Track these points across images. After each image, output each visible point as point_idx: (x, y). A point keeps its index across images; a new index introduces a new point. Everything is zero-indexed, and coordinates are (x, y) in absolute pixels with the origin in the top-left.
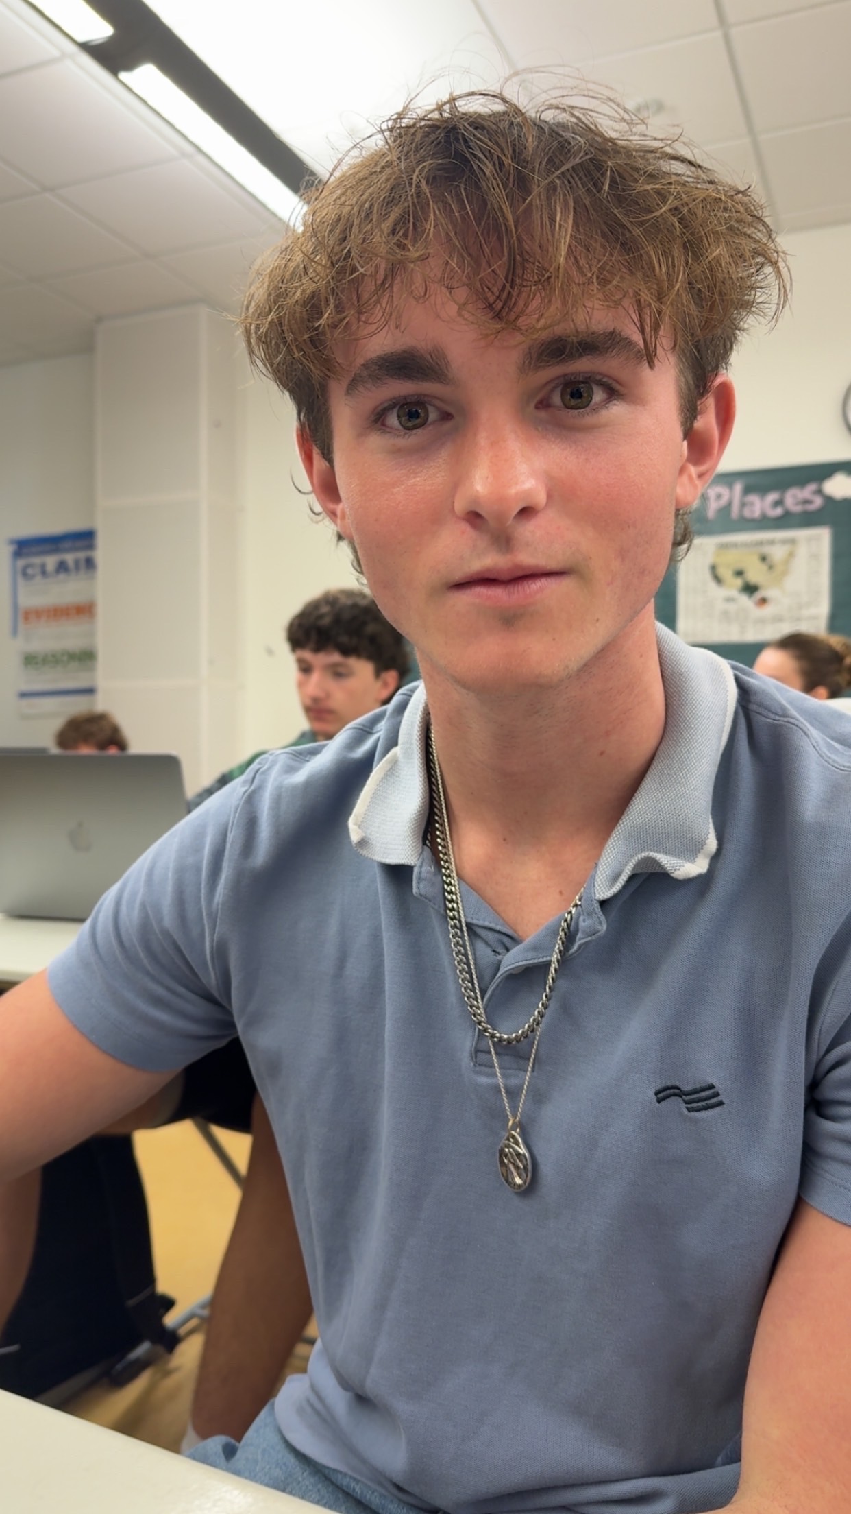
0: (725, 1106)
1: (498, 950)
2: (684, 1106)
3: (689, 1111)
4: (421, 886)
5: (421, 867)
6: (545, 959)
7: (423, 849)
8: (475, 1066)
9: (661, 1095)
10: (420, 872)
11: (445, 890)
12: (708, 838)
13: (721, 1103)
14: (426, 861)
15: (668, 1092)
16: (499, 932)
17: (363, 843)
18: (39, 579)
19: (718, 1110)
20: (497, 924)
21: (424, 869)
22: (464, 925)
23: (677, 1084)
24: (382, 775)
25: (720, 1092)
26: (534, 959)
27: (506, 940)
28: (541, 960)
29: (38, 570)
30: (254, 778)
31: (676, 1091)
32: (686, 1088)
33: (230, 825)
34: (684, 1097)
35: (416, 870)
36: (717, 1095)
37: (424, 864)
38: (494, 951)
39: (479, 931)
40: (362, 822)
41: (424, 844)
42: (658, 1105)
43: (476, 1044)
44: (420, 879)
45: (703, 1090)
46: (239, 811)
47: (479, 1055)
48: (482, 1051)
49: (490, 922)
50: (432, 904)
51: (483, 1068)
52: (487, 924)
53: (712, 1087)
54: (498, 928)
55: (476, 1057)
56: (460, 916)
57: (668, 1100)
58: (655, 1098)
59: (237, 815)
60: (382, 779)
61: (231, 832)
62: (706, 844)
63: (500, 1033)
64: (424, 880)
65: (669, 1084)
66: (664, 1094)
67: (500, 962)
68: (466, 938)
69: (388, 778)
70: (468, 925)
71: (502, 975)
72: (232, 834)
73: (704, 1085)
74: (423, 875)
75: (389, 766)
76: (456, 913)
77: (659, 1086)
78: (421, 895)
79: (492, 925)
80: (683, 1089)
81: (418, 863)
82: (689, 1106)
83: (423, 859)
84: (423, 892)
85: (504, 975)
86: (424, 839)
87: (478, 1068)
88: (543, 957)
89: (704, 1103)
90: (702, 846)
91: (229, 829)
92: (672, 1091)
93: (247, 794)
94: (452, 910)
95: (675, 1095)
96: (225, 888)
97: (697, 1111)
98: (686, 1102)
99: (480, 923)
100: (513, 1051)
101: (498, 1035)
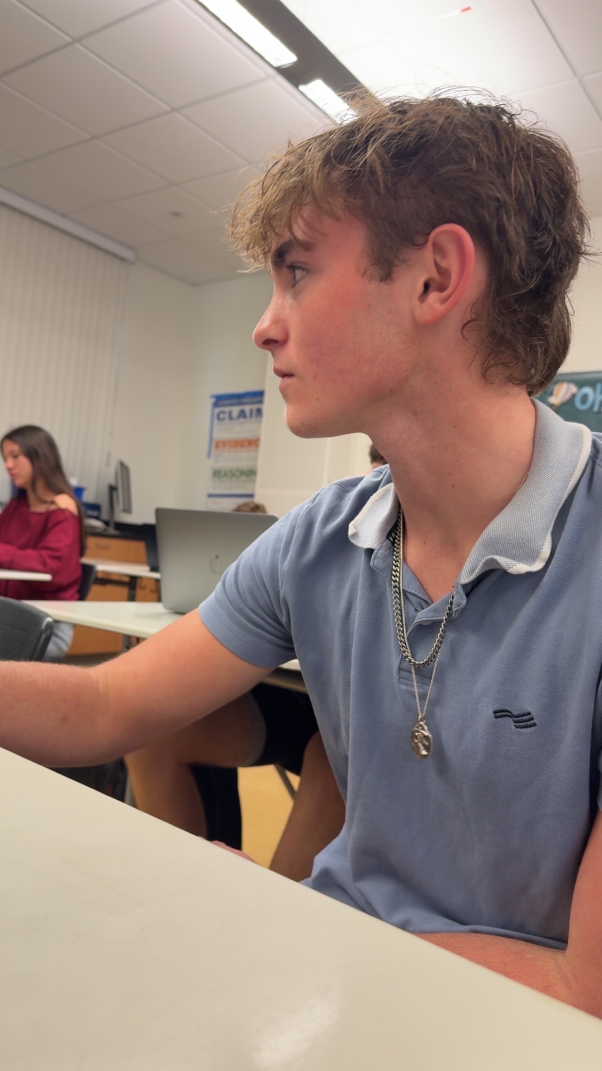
0: (537, 727)
1: (417, 609)
2: (513, 724)
3: (516, 728)
4: (376, 561)
5: (379, 550)
6: (439, 618)
7: (385, 540)
8: (399, 678)
9: (498, 714)
10: (377, 553)
11: (393, 569)
12: (542, 549)
13: (534, 725)
14: (384, 547)
15: (504, 713)
16: (420, 598)
17: (355, 535)
18: (227, 421)
19: (533, 728)
20: (419, 593)
21: (380, 552)
22: (401, 591)
23: (509, 709)
24: (378, 498)
25: (534, 718)
26: (434, 617)
27: (423, 603)
28: (437, 618)
29: (227, 416)
30: (315, 499)
31: (509, 714)
32: (515, 713)
33: (297, 526)
34: (513, 718)
35: (375, 552)
36: (532, 719)
37: (381, 549)
38: (416, 609)
39: (409, 596)
40: (359, 524)
41: (388, 538)
42: (495, 719)
43: (400, 665)
44: (376, 557)
45: (524, 715)
46: (302, 518)
47: (401, 671)
48: (403, 670)
49: (415, 591)
50: (381, 573)
51: (403, 680)
52: (413, 591)
53: (529, 714)
54: (419, 595)
55: (400, 673)
56: (400, 586)
57: (503, 718)
58: (493, 715)
59: (301, 520)
60: (377, 500)
61: (297, 530)
62: (541, 552)
63: (415, 660)
64: (378, 558)
65: (504, 708)
66: (500, 714)
67: (416, 615)
68: (402, 600)
69: (381, 500)
70: (404, 591)
71: (416, 623)
72: (298, 531)
73: (525, 712)
74: (379, 555)
75: (384, 493)
76: (397, 584)
77: (496, 708)
78: (375, 567)
79: (416, 593)
80: (513, 713)
81: (378, 548)
82: (517, 724)
83: (382, 546)
84: (375, 565)
85: (417, 624)
86: (388, 536)
87: (401, 680)
88: (438, 617)
89: (525, 723)
90: (538, 554)
91: (296, 528)
92: (506, 713)
93: (309, 508)
94: (395, 581)
95: (508, 716)
96: (289, 562)
97: (521, 728)
98: (515, 722)
99: (409, 590)
100: (423, 672)
101: (413, 661)
